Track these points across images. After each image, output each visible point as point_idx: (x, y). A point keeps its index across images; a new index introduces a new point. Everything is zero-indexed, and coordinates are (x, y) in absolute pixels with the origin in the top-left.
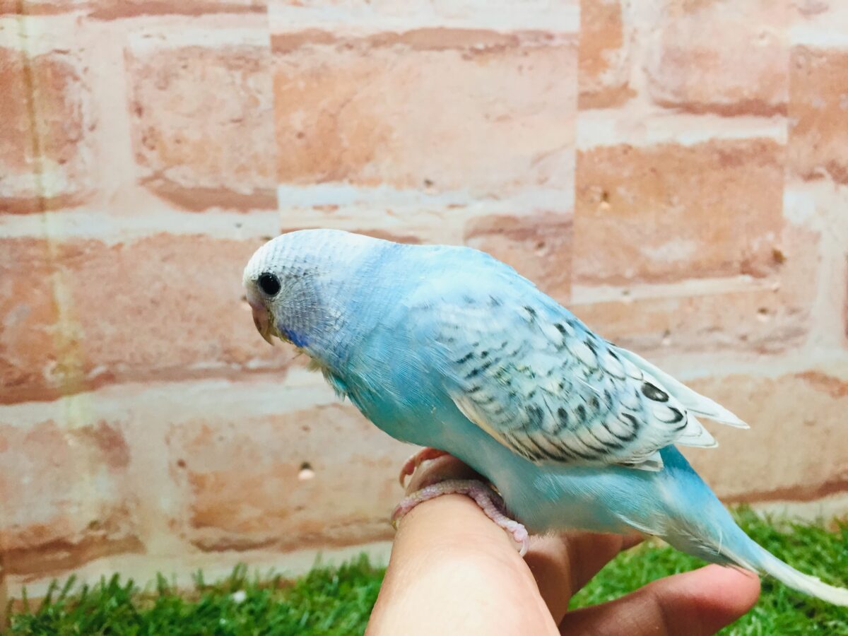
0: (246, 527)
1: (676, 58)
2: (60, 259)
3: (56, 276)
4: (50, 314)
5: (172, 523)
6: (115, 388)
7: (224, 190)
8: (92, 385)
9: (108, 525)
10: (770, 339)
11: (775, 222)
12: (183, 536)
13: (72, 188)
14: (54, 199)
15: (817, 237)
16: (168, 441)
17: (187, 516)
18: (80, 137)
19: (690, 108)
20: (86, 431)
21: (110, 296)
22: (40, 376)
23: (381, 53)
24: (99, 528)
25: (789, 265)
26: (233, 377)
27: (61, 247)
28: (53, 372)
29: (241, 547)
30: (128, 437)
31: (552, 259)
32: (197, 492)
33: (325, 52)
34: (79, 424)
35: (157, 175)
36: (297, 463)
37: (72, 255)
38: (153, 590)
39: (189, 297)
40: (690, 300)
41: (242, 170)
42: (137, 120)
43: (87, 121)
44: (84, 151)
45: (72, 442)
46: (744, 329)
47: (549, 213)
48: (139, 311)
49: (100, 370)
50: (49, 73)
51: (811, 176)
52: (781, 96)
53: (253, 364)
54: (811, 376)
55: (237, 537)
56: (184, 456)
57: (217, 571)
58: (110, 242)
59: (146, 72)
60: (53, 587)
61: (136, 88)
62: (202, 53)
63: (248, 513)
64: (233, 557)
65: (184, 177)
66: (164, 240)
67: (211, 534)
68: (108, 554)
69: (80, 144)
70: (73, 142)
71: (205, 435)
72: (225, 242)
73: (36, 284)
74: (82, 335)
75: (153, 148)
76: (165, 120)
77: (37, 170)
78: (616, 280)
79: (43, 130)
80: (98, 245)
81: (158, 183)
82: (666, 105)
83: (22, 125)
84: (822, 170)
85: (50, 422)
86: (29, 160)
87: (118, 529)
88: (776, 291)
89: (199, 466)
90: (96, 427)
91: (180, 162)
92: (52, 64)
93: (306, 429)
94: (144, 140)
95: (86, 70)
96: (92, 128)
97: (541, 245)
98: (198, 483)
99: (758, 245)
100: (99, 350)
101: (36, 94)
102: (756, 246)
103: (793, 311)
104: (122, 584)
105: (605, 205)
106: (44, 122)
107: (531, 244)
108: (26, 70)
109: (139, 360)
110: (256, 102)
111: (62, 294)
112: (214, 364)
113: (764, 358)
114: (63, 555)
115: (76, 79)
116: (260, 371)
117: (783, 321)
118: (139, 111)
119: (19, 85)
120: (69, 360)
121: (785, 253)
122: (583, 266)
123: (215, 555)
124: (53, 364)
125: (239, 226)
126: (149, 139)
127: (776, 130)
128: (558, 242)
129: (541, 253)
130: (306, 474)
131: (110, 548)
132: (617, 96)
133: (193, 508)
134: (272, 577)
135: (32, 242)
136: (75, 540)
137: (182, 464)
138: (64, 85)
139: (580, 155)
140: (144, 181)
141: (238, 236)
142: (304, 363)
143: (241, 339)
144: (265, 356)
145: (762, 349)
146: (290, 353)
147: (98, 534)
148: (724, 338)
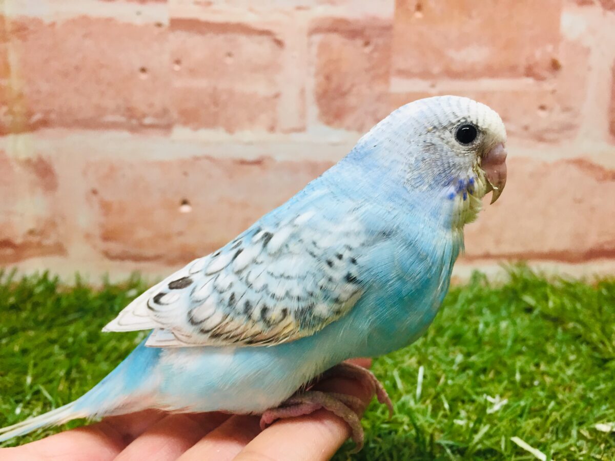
0: (140, 244)
2: (13, 32)
3: (9, 45)
4: (4, 71)
5: (88, 236)
6: (48, 131)
8: (32, 128)
9: (42, 233)
10: (547, 130)
11: (555, 37)
12: (95, 247)
15: (587, 51)
16: (85, 173)
17: (97, 232)
20: (28, 162)
21: (46, 62)
24: (35, 235)
25: (564, 72)
26: (133, 129)
27: (14, 23)
28: (5, 114)
29: (137, 258)
30: (57, 168)
31: (376, 55)
32: (105, 215)
34: (23, 156)
36: (178, 199)
37: (21, 29)
38: (72, 283)
39: (102, 66)
45: (18, 169)
46: (526, 121)
47: (375, 19)
48: (66, 75)
49: (37, 117)
51: (584, 2)
53: (147, 121)
54: (580, 163)
55: (134, 251)
56: (96, 186)
58: (47, 21)
60: (2, 274)
63: (142, 234)
64: (131, 266)
66: (84, 21)
67: (115, 247)
68: (42, 254)
71: (111, 172)
72: (129, 26)
74: (26, 90)
80: (38, 22)
87: (49, 237)
88: (553, 92)
89: (107, 195)
90: (35, 159)
93: (185, 174)
97: (367, 44)
98: (106, 207)
99: (541, 54)
100: (38, 102)
102: (538, 54)
103: (566, 109)
104: (51, 278)
105: (419, 15)
107: (359, 42)
109: (65, 111)
111: (13, 58)
112: (118, 118)
113: (542, 146)
114: (9, 251)
116: (152, 126)
117: (557, 117)
120: (17, 108)
121: (562, 61)
122: (400, 62)
123: (117, 263)
124: (5, 109)
125: (139, 13)
128: (380, 41)
129: (368, 50)
130: (185, 209)
131: (43, 250)
133: (103, 227)
136: (18, 241)
137: (95, 192)
141: (138, 21)
142: (186, 123)
143: (139, 101)
144: (156, 116)
145: (540, 138)
146: (175, 115)
147: (35, 239)
148: (511, 127)
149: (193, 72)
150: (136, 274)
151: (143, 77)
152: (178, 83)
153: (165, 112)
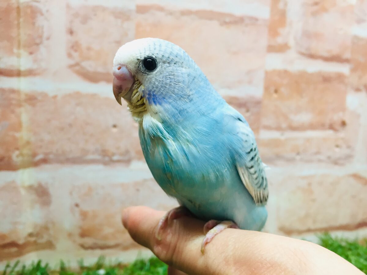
0: (105, 238)
1: (308, 35)
2: (26, 101)
3: (22, 109)
4: (18, 127)
5: (70, 235)
6: (47, 166)
7: (108, 74)
8: (36, 164)
9: (38, 235)
10: (340, 159)
11: (343, 108)
12: (75, 242)
13: (35, 67)
14: (25, 71)
15: (358, 116)
16: (71, 193)
17: (77, 231)
18: (41, 43)
19: (312, 56)
20: (31, 187)
21: (49, 121)
22: (10, 158)
23: (185, 19)
24: (33, 237)
25: (348, 127)
26: (105, 164)
27: (26, 95)
28: (18, 156)
29: (103, 248)
30: (52, 191)
31: (252, 117)
32: (83, 220)
33: (160, 15)
34: (27, 183)
35: (77, 64)
37: (32, 99)
38: (58, 269)
39: (87, 124)
40: (308, 140)
42: (69, 37)
43: (45, 35)
44: (42, 50)
45: (23, 192)
46: (329, 153)
47: (252, 97)
48: (62, 129)
49: (40, 157)
50: (29, 11)
51: (358, 90)
52: (347, 55)
53: (115, 158)
54: (356, 176)
55: (101, 242)
56: (78, 201)
57: (90, 260)
58: (51, 94)
59: (76, 15)
60: (8, 266)
61: (71, 22)
62: (104, 9)
63: (108, 230)
64: (98, 252)
65: (90, 66)
66: (77, 95)
67: (88, 241)
68: (37, 249)
69: (41, 46)
70: (38, 44)
71: (89, 191)
72: (107, 99)
73: (13, 112)
74: (33, 139)
75: (76, 51)
76: (84, 39)
77: (19, 56)
78: (278, 128)
79: (23, 37)
80: (45, 95)
81: (77, 68)
82: (303, 54)
83: (14, 33)
84: (362, 88)
85: (13, 182)
86: (15, 51)
87: (42, 237)
88: (343, 138)
89: (85, 207)
90: (36, 185)
91: (88, 59)
92: (31, 7)
93: (138, 190)
94: (73, 47)
95: (47, 11)
96: (48, 39)
97: (248, 111)
98: (84, 215)
99: (337, 117)
100: (41, 147)
101: (21, 20)
102: (335, 118)
103: (349, 147)
104: (43, 265)
105: (275, 96)
106: (24, 34)
107: (244, 110)
108: (18, 8)
109: (60, 152)
110: (127, 35)
111: (25, 118)
112: (96, 157)
113: (336, 167)
114: (14, 250)
115: (42, 14)
116: (118, 161)
117: (344, 151)
118: (71, 32)
119: (14, 14)
120: (25, 151)
121: (347, 121)
122: (265, 121)
123: (89, 251)
124: (17, 152)
126: (75, 47)
127: (345, 69)
128: (255, 110)
129: (248, 114)
131: (38, 246)
132: (282, 48)
133: (81, 227)
134: (117, 263)
135: (13, 91)
136: (21, 242)
137: (77, 205)
138: (36, 17)
139: (267, 73)
140: (71, 66)
142: (139, 159)
143: (110, 145)
144: (121, 154)
145: (336, 163)
146: (133, 154)
147: (32, 239)
148: (322, 157)
150: (102, 258)
151: (115, 130)
152: (137, 134)
153: (127, 152)
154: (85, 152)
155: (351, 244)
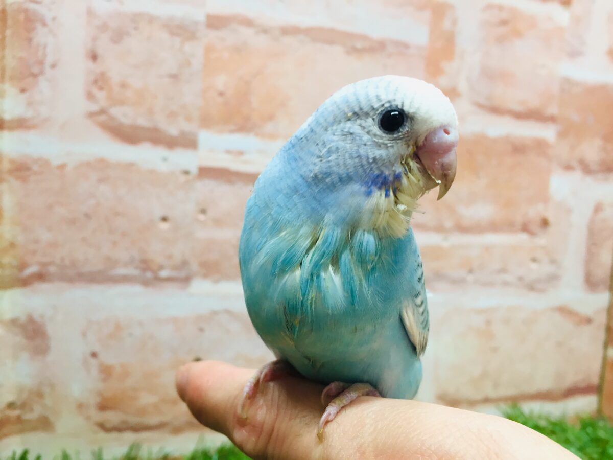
0: (143, 411)
1: (490, 74)
2: (11, 172)
3: (4, 187)
5: (80, 406)
6: (45, 286)
7: (156, 130)
8: (25, 282)
9: (24, 406)
10: (538, 281)
11: (543, 196)
12: (88, 418)
13: (29, 114)
14: (12, 121)
15: (569, 211)
16: (84, 335)
17: (93, 400)
18: (42, 72)
19: (496, 110)
20: (14, 322)
21: (50, 207)
23: (288, 40)
24: (15, 409)
25: (552, 228)
26: (146, 283)
27: (12, 162)
29: (137, 429)
30: (50, 329)
32: (105, 380)
33: (246, 33)
34: (8, 316)
35: (102, 112)
37: (21, 169)
39: (117, 214)
40: (488, 249)
41: (172, 115)
42: (91, 65)
43: (49, 60)
44: (43, 84)
46: (521, 272)
48: (72, 222)
49: (32, 269)
50: (22, 17)
51: (568, 168)
52: (552, 110)
53: (164, 274)
55: (133, 420)
56: (97, 348)
57: (114, 450)
58: (56, 162)
59: (104, 27)
61: (95, 39)
62: (151, 19)
63: (146, 399)
64: (129, 437)
65: (125, 115)
66: (102, 164)
67: (112, 417)
68: (21, 431)
69: (41, 78)
70: (35, 76)
71: (117, 331)
72: (152, 172)
74: (20, 239)
75: (101, 89)
76: (115, 69)
77: (2, 94)
78: (439, 229)
79: (11, 63)
80: (45, 163)
81: (103, 118)
82: (480, 106)
84: (575, 164)
87: (32, 410)
89: (108, 358)
90: (23, 319)
91: (122, 103)
92: (26, 11)
93: (201, 330)
94: (96, 82)
95: (54, 19)
96: (53, 66)
98: (106, 372)
100: (34, 253)
101: (8, 32)
102: (532, 213)
103: (553, 262)
106: (12, 57)
108: (3, 11)
109: (67, 262)
110: (188, 64)
111: (8, 202)
112: (131, 271)
113: (533, 294)
115: (44, 24)
116: (169, 279)
118: (94, 57)
120: (7, 259)
121: (550, 219)
123: (114, 435)
125: (165, 159)
126: (100, 81)
127: (548, 133)
131: (23, 426)
133: (100, 394)
134: (161, 455)
137: (94, 355)
138: (34, 29)
140: (91, 115)
141: (163, 168)
142: (206, 276)
143: (156, 251)
144: (175, 268)
145: (532, 287)
146: (195, 267)
147: (15, 413)
148: (508, 277)
149: (218, 223)
150: (135, 446)
151: (164, 226)
152: (202, 234)
153: (185, 264)
154: (111, 262)
155: (554, 424)
